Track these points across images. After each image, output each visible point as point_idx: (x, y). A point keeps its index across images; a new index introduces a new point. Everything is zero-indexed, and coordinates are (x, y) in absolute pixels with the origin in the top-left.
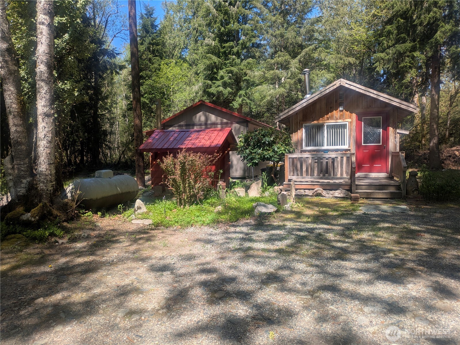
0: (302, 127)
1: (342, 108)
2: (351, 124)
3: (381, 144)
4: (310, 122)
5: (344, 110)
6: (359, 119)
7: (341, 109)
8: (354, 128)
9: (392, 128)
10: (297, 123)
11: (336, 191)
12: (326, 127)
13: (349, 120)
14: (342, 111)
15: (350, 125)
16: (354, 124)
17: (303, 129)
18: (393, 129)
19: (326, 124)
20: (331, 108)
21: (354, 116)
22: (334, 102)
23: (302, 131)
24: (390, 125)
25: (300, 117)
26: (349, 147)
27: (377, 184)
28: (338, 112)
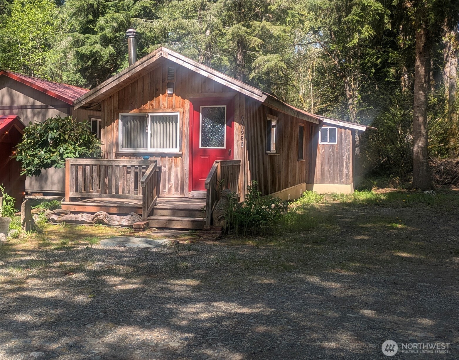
0: (117, 118)
1: (170, 90)
2: (183, 116)
3: (225, 148)
4: (128, 111)
5: (174, 94)
6: (195, 108)
7: (169, 92)
8: (188, 121)
9: (237, 124)
10: (111, 111)
11: (125, 217)
12: (149, 118)
13: (182, 110)
14: (170, 95)
15: (181, 117)
16: (187, 115)
17: (120, 121)
18: (240, 125)
19: (150, 114)
20: (157, 90)
21: (187, 103)
22: (161, 81)
23: (118, 124)
24: (235, 119)
25: (115, 102)
26: (181, 150)
27: (182, 208)
28: (165, 96)
